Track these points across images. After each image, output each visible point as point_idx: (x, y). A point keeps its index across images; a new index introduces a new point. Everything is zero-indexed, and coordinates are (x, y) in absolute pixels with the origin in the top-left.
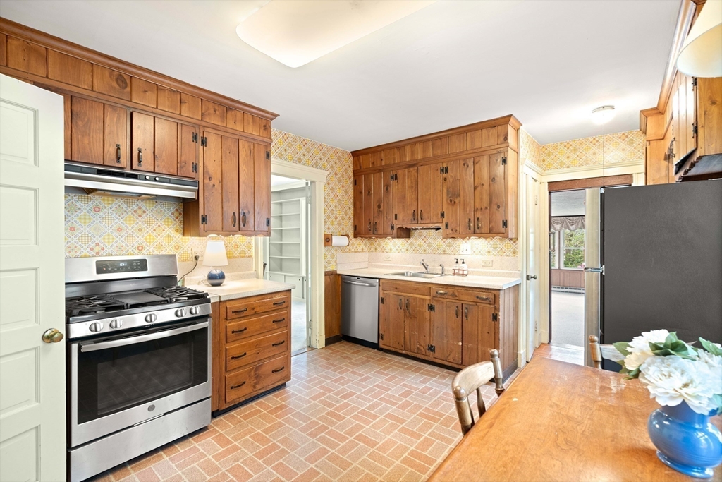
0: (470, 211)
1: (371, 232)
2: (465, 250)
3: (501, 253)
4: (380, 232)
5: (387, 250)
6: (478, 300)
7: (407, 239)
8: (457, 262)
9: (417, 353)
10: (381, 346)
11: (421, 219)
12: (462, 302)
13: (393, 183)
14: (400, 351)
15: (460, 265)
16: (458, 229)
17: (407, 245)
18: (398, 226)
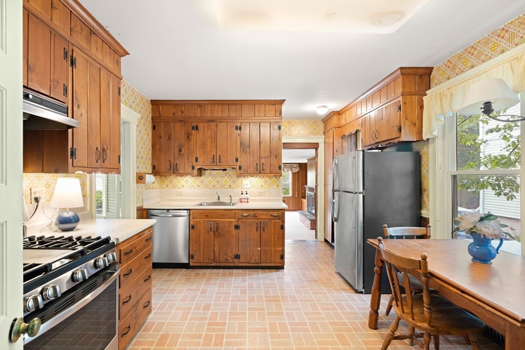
0: (257, 158)
1: (172, 171)
2: (245, 185)
3: (269, 186)
4: (181, 171)
5: (179, 186)
6: (272, 217)
7: (198, 177)
8: (242, 194)
9: (225, 262)
10: (191, 264)
11: (220, 162)
12: (261, 220)
13: (194, 132)
14: (210, 265)
15: (244, 196)
16: (248, 170)
17: (198, 182)
18: (198, 167)
